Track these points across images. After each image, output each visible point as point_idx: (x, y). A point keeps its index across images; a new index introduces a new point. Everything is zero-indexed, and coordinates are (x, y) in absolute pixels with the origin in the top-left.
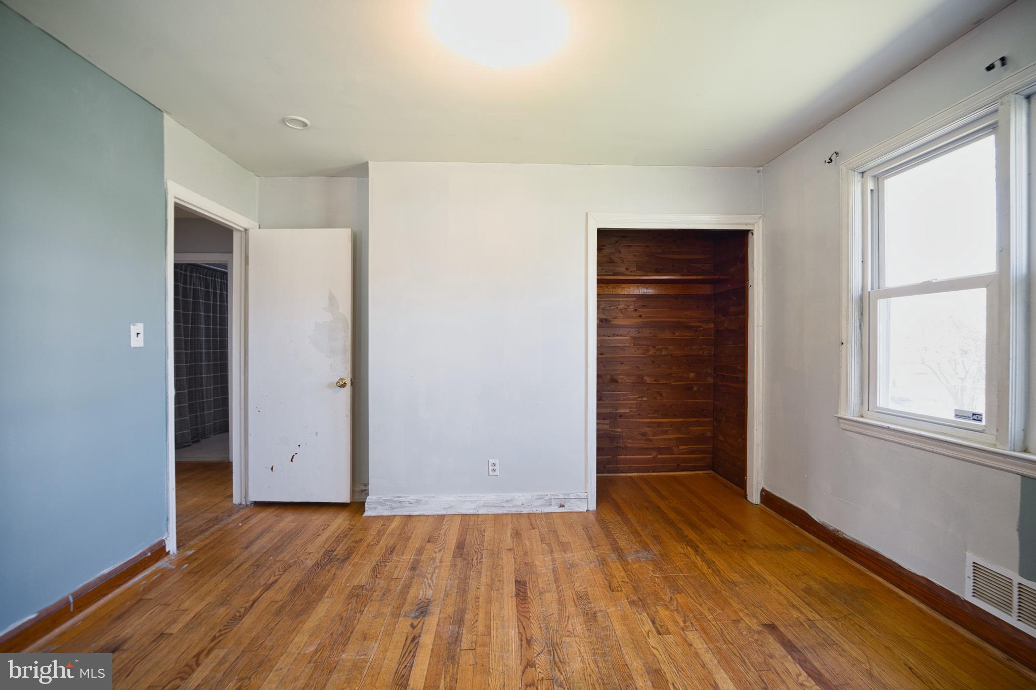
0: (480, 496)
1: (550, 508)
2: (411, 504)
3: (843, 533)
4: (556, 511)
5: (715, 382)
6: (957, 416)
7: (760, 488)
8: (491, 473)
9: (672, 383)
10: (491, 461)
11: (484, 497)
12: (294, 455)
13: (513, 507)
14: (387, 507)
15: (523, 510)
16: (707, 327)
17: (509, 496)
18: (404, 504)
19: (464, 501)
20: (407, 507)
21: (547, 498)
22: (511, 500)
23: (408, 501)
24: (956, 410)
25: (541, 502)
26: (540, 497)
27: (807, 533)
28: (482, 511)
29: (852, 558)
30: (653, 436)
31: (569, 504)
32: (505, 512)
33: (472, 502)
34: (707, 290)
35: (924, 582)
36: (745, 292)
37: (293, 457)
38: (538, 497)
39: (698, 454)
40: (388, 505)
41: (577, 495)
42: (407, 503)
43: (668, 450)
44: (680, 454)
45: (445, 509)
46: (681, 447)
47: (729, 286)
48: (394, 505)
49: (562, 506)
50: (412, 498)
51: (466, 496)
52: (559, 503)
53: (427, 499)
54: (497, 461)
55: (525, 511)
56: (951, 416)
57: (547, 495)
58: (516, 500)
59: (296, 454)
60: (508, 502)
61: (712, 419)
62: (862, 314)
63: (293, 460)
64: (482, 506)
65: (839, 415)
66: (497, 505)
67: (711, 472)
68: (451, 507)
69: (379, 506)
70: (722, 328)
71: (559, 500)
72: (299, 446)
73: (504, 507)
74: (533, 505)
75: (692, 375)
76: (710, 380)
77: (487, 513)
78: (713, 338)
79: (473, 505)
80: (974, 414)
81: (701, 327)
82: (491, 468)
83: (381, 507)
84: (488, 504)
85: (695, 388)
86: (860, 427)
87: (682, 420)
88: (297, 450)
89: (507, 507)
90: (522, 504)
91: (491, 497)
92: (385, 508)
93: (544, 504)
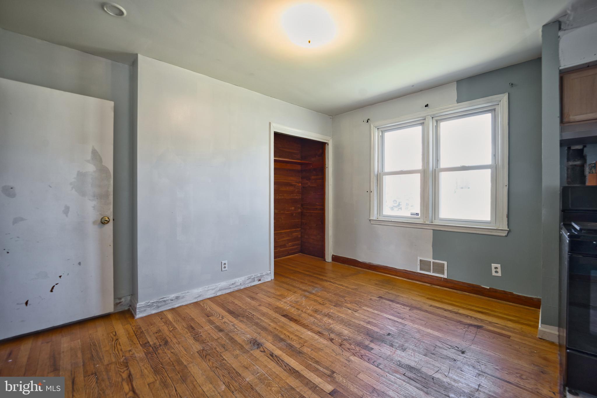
0: (217, 284)
1: (254, 282)
2: (173, 300)
3: (373, 263)
4: (257, 284)
5: (302, 211)
6: (411, 215)
7: (332, 255)
8: (223, 269)
9: (286, 213)
10: (223, 262)
11: (219, 285)
12: (54, 286)
13: (235, 287)
14: (155, 307)
15: (241, 287)
16: (298, 185)
17: (233, 281)
18: (167, 302)
19: (208, 290)
20: (170, 303)
21: (253, 277)
22: (234, 283)
23: (171, 299)
24: (411, 213)
25: (250, 280)
26: (249, 278)
27: (357, 268)
28: (219, 294)
29: (377, 271)
30: (279, 239)
31: (263, 278)
32: (232, 291)
33: (212, 289)
34: (299, 167)
35: (404, 271)
36: (323, 170)
37: (53, 288)
38: (248, 278)
39: (295, 246)
40: (155, 306)
41: (266, 273)
42: (170, 301)
43: (284, 246)
44: (289, 247)
45: (196, 298)
46: (289, 244)
47: (311, 166)
48: (160, 304)
49: (260, 280)
50: (172, 296)
51: (208, 287)
52: (258, 279)
53: (183, 295)
54: (226, 262)
55: (242, 287)
56: (410, 215)
57: (252, 276)
58: (237, 282)
59: (56, 284)
60: (233, 285)
61: (300, 229)
62: (377, 181)
63: (54, 290)
64: (219, 291)
65: (370, 219)
66: (227, 288)
67: (300, 254)
68: (200, 296)
69: (148, 308)
70: (307, 186)
71: (259, 277)
72: (60, 277)
73: (231, 288)
74: (246, 283)
75: (293, 208)
76: (300, 210)
77: (222, 294)
78: (301, 190)
79: (213, 291)
80: (416, 214)
81: (296, 185)
82: (223, 266)
83: (149, 309)
84: (222, 289)
85: (294, 215)
86: (379, 222)
87: (289, 230)
88: (58, 280)
89: (232, 288)
90: (240, 284)
91: (223, 284)
92: (153, 308)
93: (251, 281)
